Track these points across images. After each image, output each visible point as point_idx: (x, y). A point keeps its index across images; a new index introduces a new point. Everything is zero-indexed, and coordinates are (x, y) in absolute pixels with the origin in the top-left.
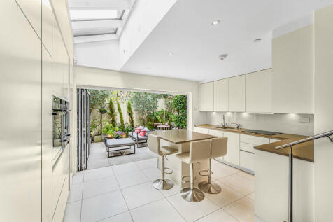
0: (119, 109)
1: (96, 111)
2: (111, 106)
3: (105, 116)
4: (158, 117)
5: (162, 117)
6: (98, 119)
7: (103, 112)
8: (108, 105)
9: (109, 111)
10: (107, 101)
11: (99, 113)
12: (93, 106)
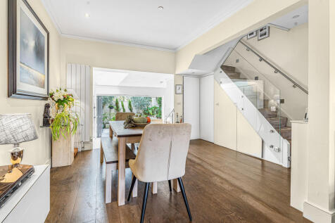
0: (123, 106)
1: (107, 107)
2: (117, 104)
3: (113, 111)
4: (151, 112)
5: (153, 112)
6: (108, 112)
7: (111, 107)
8: (114, 103)
9: (115, 107)
10: (115, 100)
11: (109, 109)
12: (104, 104)
